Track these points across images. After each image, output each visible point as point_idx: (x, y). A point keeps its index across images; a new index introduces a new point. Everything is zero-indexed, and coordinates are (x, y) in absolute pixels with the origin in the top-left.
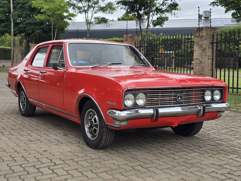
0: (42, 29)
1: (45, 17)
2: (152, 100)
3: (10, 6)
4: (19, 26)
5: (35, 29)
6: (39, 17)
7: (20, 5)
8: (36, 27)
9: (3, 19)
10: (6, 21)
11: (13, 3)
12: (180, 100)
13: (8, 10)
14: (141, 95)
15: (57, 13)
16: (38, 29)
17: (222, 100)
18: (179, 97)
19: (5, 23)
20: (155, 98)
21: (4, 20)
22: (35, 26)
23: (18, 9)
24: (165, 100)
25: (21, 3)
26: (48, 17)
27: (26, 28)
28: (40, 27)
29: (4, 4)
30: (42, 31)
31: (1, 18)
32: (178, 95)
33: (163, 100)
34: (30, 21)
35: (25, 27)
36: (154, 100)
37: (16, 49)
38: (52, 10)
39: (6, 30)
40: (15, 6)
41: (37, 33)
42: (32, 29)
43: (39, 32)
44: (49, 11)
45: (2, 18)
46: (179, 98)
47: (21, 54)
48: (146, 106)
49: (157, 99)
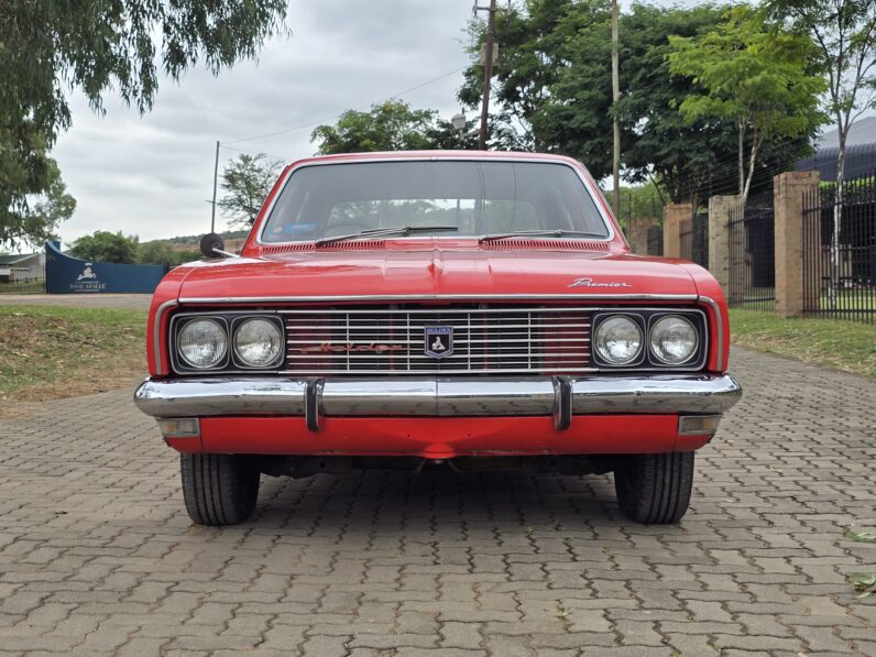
0: (714, 149)
1: (708, 105)
2: (310, 349)
3: (611, 81)
4: (636, 144)
5: (690, 151)
6: (692, 107)
7: (643, 71)
8: (693, 143)
9: (587, 127)
10: (598, 133)
11: (620, 69)
12: (439, 352)
13: (605, 93)
14: (259, 327)
15: (749, 81)
16: (699, 151)
17: (705, 364)
18: (432, 339)
19: (596, 141)
20: (324, 342)
21: (593, 129)
22: (690, 142)
23: (636, 88)
24: (370, 348)
25: (646, 65)
26: (717, 103)
27: (660, 150)
28: (708, 144)
29: (593, 74)
30: (713, 154)
31: (583, 122)
32: (430, 330)
33: (360, 348)
34: (671, 125)
35: (654, 147)
36: (317, 349)
37: (634, 228)
38: (730, 76)
39: (596, 163)
40: (626, 79)
41: (696, 163)
42: (680, 151)
43: (701, 159)
44: (722, 79)
45: (587, 124)
46: (437, 345)
47: (648, 242)
48: (279, 369)
49: (333, 345)
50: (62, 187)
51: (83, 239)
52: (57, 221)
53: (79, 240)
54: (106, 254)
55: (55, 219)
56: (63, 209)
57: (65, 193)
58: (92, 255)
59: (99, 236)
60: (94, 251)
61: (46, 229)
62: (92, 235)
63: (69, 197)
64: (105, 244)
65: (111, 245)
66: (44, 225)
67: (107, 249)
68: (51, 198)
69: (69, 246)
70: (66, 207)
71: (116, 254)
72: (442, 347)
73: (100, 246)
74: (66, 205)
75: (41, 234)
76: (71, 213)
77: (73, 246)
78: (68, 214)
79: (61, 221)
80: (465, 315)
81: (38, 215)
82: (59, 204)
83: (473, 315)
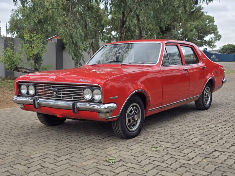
12: (55, 94)
14: (31, 87)
18: (54, 91)
32: (53, 89)
36: (39, 92)
46: (55, 93)
48: (34, 95)
49: (41, 91)
50: (218, 32)
51: (224, 46)
52: (216, 42)
53: (223, 46)
54: (230, 50)
55: (215, 41)
56: (218, 38)
57: (219, 34)
58: (226, 50)
59: (229, 45)
60: (227, 49)
61: (213, 44)
62: (227, 45)
63: (220, 35)
64: (230, 47)
65: (232, 47)
66: (212, 43)
67: (230, 49)
68: (215, 35)
69: (220, 48)
70: (219, 38)
71: (233, 50)
72: (56, 93)
73: (229, 48)
74: (219, 37)
75: (211, 45)
76: (220, 39)
77: (222, 48)
78: (219, 39)
79: (217, 42)
80: (60, 87)
81: (211, 40)
82: (217, 37)
83: (62, 87)
